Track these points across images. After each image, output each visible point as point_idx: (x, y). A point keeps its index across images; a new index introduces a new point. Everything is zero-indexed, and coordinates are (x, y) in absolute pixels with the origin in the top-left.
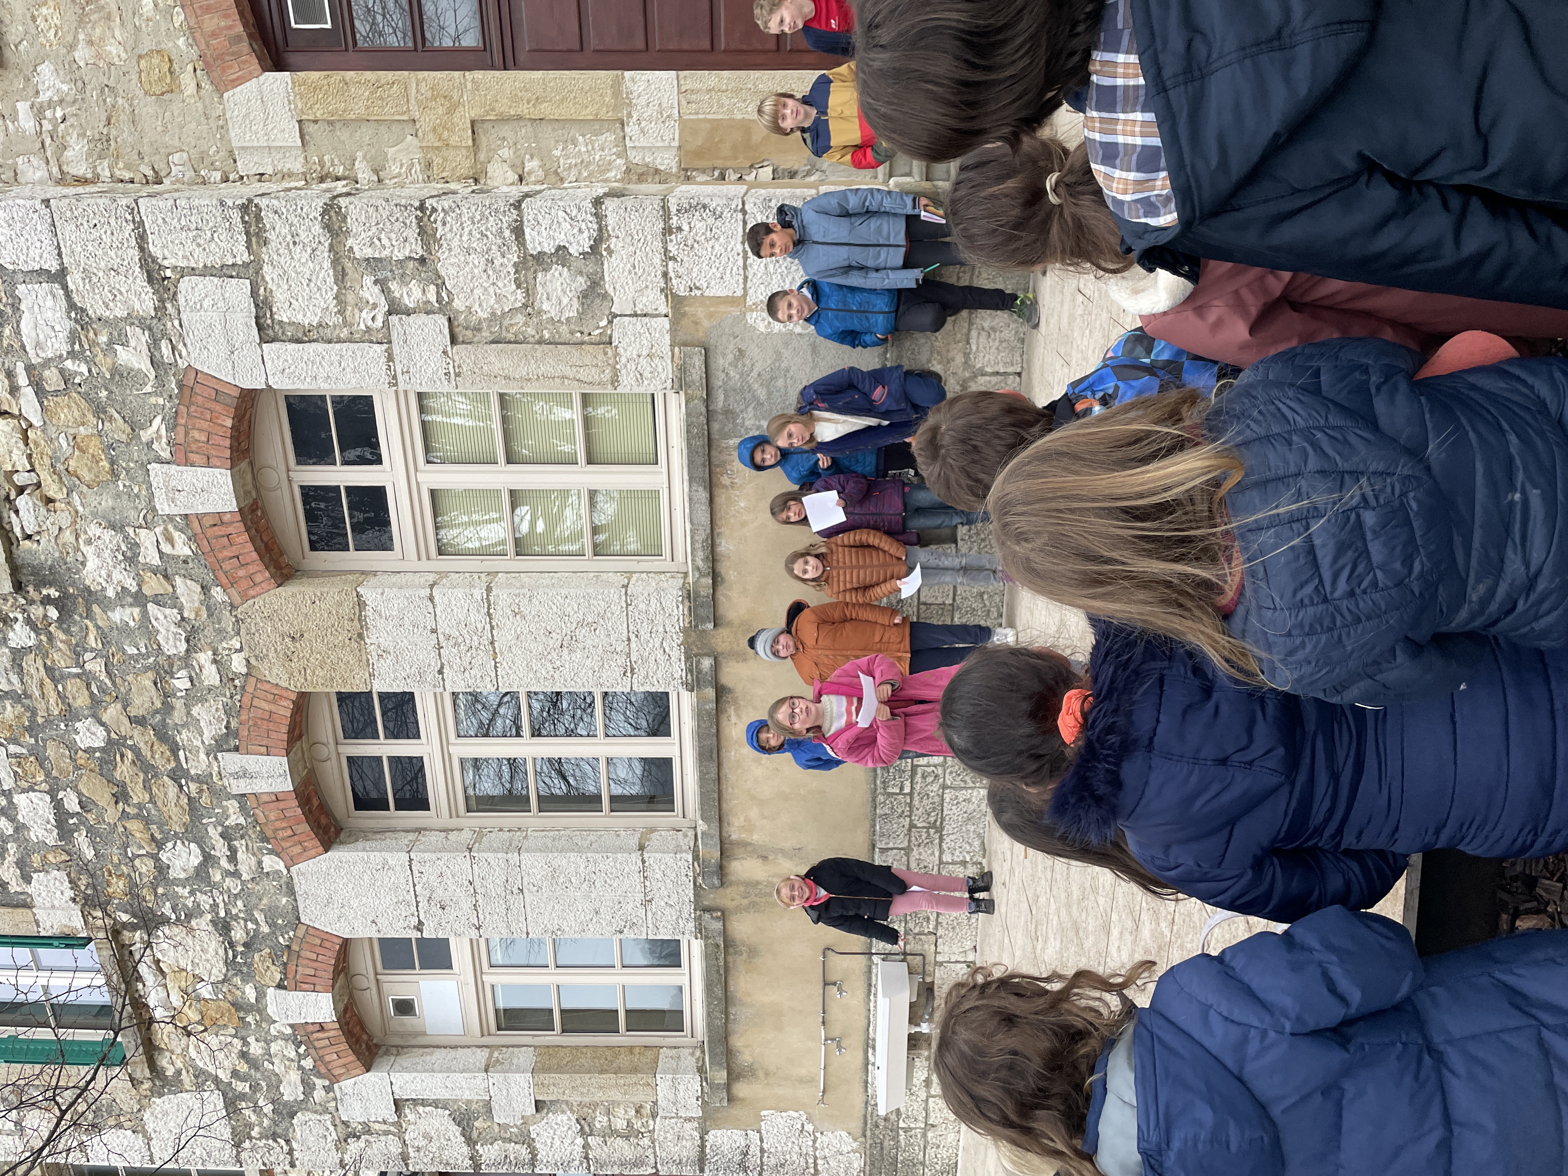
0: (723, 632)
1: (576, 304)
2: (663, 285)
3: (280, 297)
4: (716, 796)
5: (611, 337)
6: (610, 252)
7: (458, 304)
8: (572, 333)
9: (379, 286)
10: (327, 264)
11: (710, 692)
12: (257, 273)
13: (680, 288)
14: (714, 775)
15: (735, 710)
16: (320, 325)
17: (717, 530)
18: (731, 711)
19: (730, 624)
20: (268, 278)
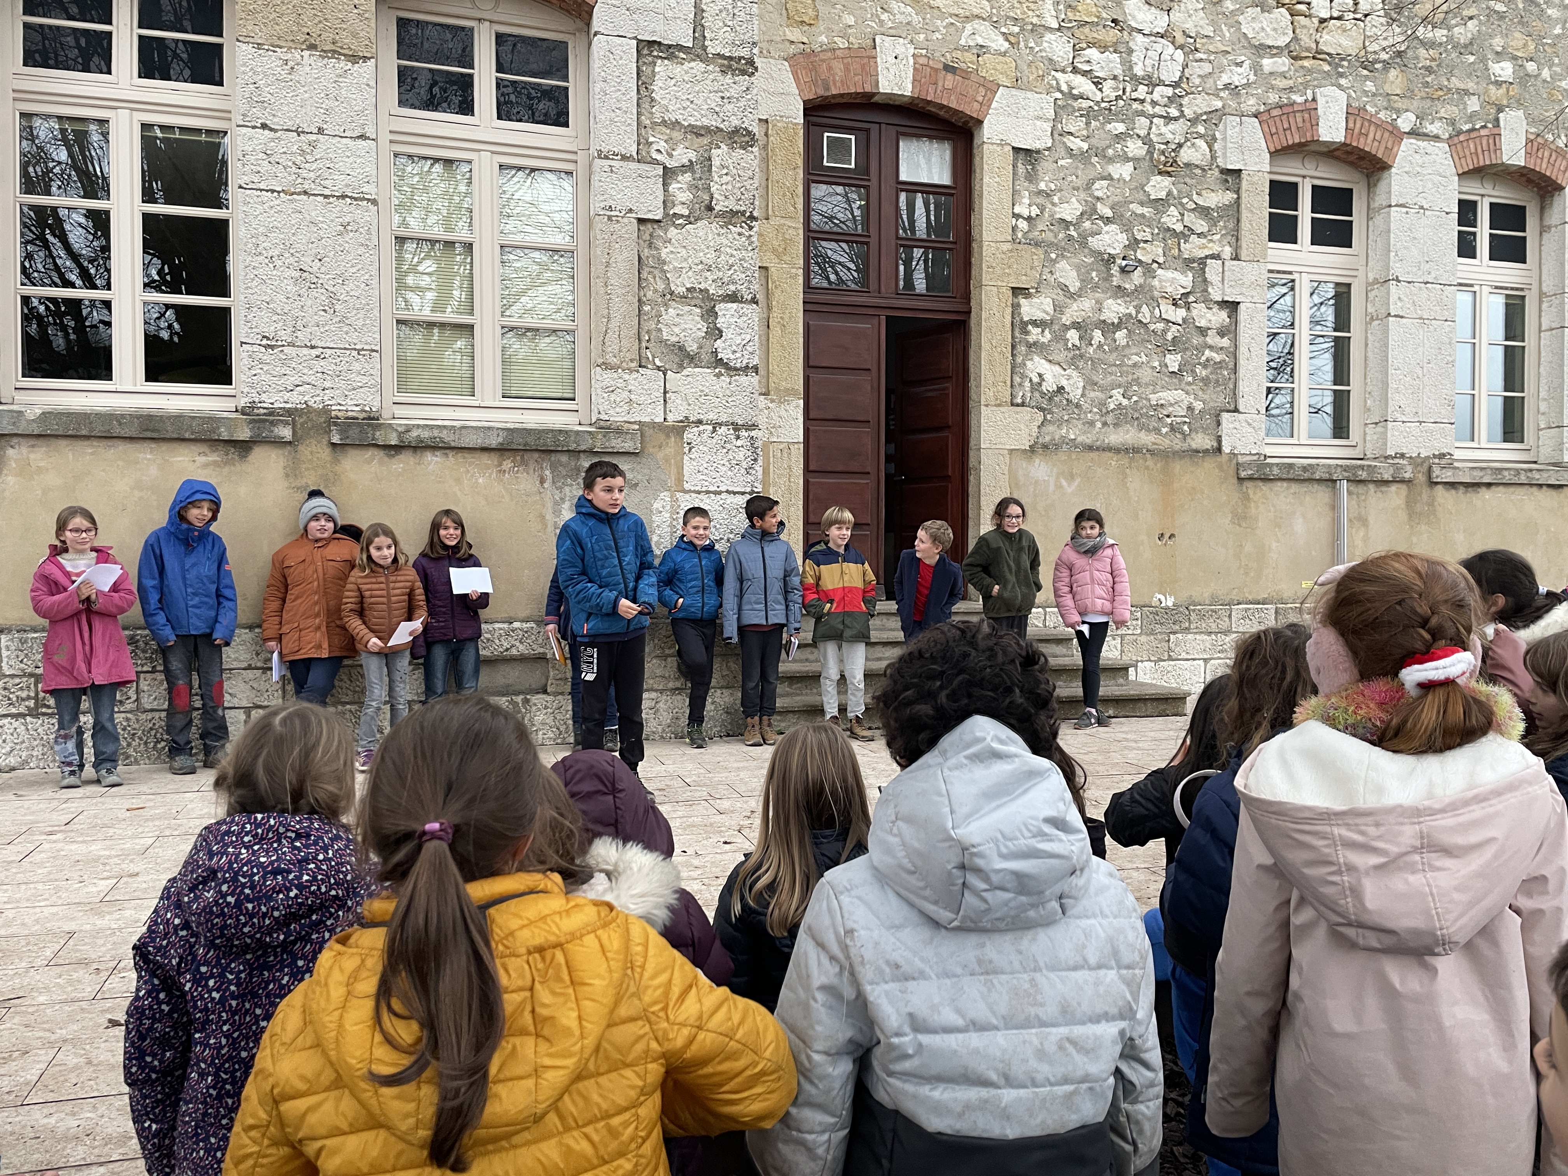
0: (325, 453)
1: (674, 339)
2: (691, 419)
3: (677, 70)
4: (84, 433)
5: (644, 367)
6: (719, 375)
7: (673, 232)
8: (648, 332)
9: (688, 164)
10: (706, 122)
11: (244, 434)
12: (698, 56)
13: (691, 434)
14: (117, 431)
15: (215, 463)
16: (652, 100)
17: (451, 454)
18: (214, 457)
19: (336, 461)
20: (693, 64)
